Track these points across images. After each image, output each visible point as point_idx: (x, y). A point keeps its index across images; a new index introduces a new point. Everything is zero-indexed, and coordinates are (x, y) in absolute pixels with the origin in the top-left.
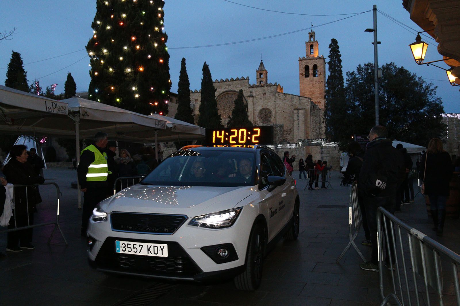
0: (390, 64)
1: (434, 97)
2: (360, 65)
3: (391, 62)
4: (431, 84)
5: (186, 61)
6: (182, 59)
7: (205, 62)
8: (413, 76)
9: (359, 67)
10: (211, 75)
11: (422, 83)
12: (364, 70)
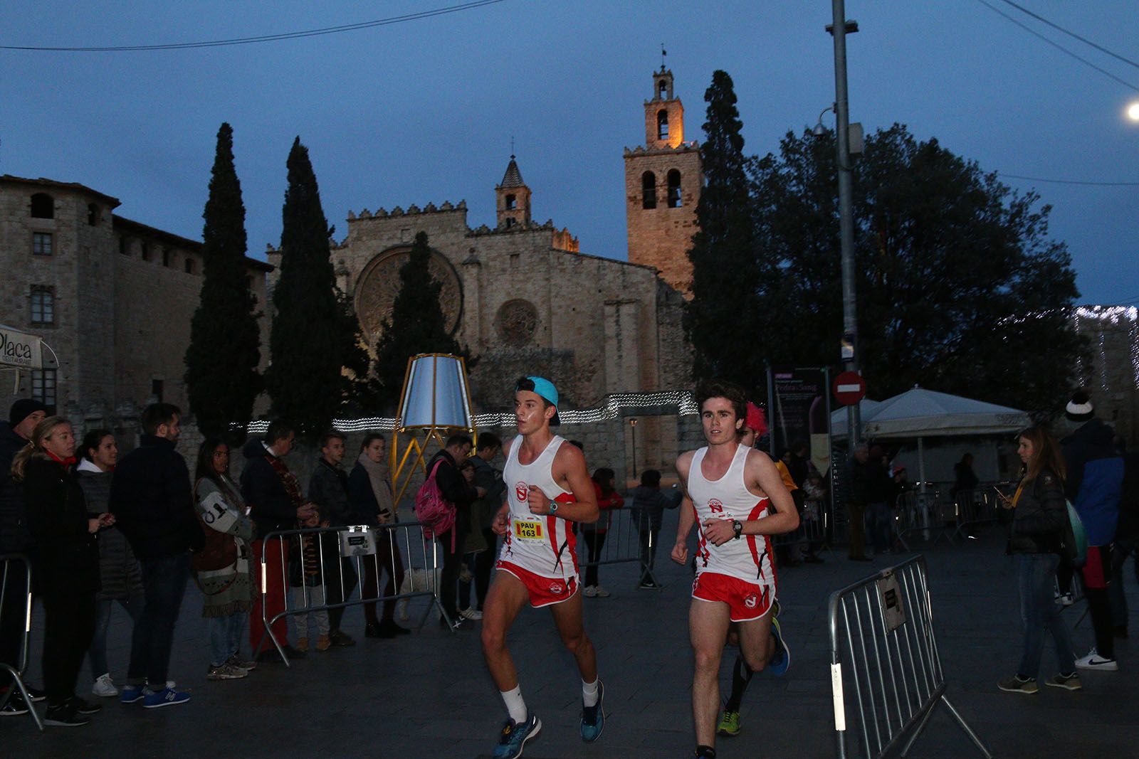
0: (892, 128)
1: (1041, 241)
2: (790, 135)
3: (896, 125)
4: (1033, 196)
5: (233, 134)
6: (220, 126)
7: (298, 140)
8: (970, 169)
9: (787, 140)
10: (317, 181)
11: (1000, 196)
12: (806, 150)
